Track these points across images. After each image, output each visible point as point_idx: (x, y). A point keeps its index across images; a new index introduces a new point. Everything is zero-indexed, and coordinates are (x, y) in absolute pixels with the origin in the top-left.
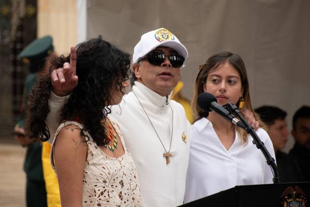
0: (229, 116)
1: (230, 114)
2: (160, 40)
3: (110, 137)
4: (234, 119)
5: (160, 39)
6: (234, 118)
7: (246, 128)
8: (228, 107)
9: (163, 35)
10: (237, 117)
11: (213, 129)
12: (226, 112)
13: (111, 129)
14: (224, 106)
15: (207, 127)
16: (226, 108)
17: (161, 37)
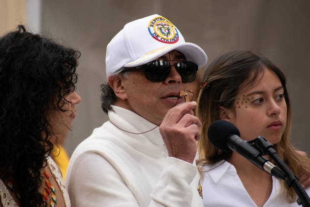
0: (259, 158)
1: (260, 155)
2: (159, 38)
3: (45, 194)
4: (266, 163)
5: (158, 36)
6: (266, 161)
7: (286, 178)
8: (257, 143)
9: (160, 29)
10: (272, 160)
11: (237, 177)
12: (254, 151)
13: (47, 177)
14: (250, 142)
15: (227, 173)
16: (254, 146)
17: (159, 33)
